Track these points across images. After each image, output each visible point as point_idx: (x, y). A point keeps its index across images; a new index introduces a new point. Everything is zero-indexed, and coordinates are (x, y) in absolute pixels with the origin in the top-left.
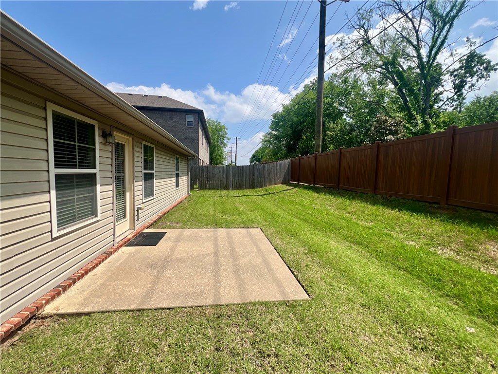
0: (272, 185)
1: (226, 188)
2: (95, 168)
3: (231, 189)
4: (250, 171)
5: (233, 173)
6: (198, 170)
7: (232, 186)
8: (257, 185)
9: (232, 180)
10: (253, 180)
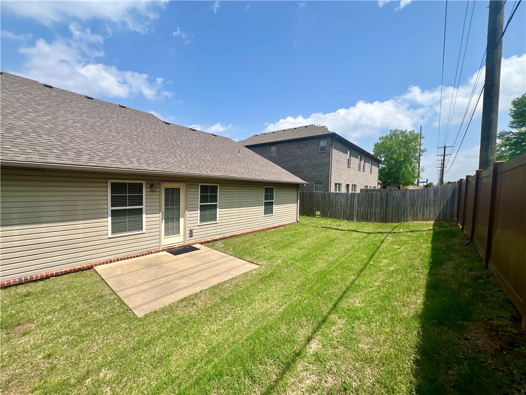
0: (417, 220)
1: (350, 218)
2: (142, 205)
3: (355, 220)
4: (382, 200)
5: (358, 201)
6: (320, 197)
7: (357, 216)
8: (392, 218)
9: (358, 210)
10: (386, 211)
